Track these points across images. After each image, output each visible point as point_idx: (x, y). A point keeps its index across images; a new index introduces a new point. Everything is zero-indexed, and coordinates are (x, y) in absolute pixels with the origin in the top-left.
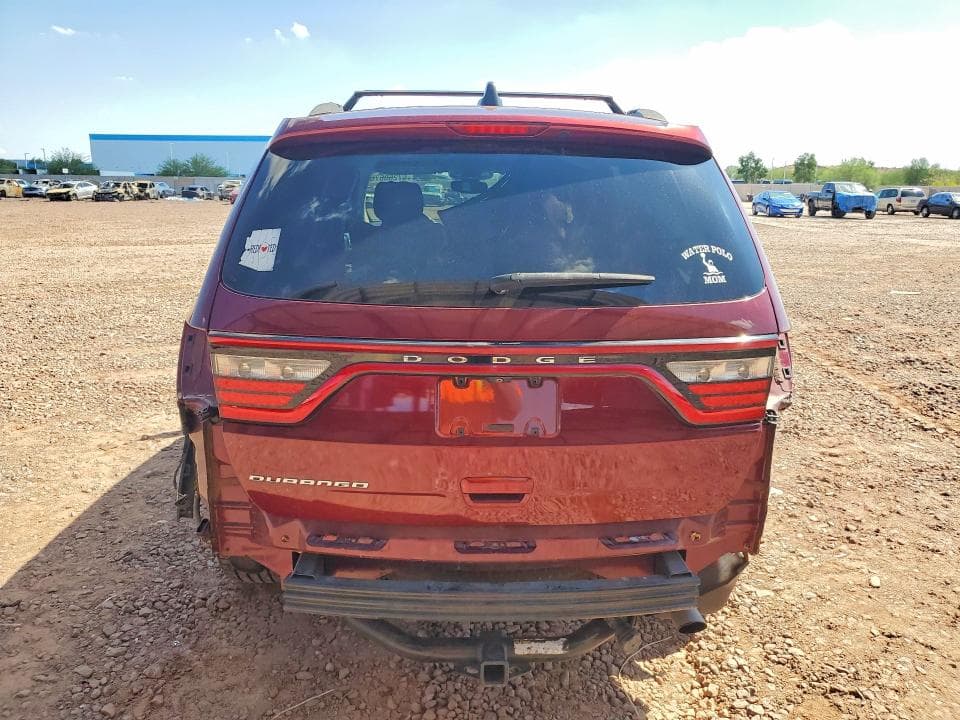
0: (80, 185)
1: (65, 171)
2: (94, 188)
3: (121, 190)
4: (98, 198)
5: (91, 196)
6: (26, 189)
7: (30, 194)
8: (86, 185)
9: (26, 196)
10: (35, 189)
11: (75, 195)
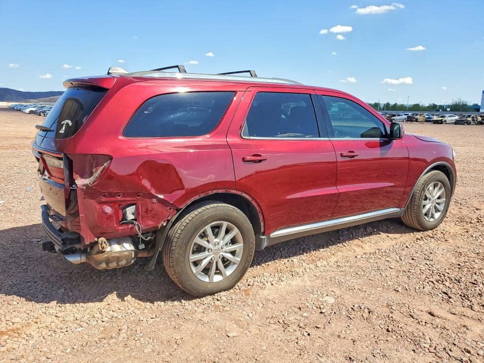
0: (450, 116)
1: (448, 109)
2: (457, 117)
3: (469, 119)
4: (457, 123)
5: (454, 122)
6: (427, 118)
7: (428, 120)
8: (454, 116)
9: (426, 121)
10: (431, 118)
11: (445, 121)
